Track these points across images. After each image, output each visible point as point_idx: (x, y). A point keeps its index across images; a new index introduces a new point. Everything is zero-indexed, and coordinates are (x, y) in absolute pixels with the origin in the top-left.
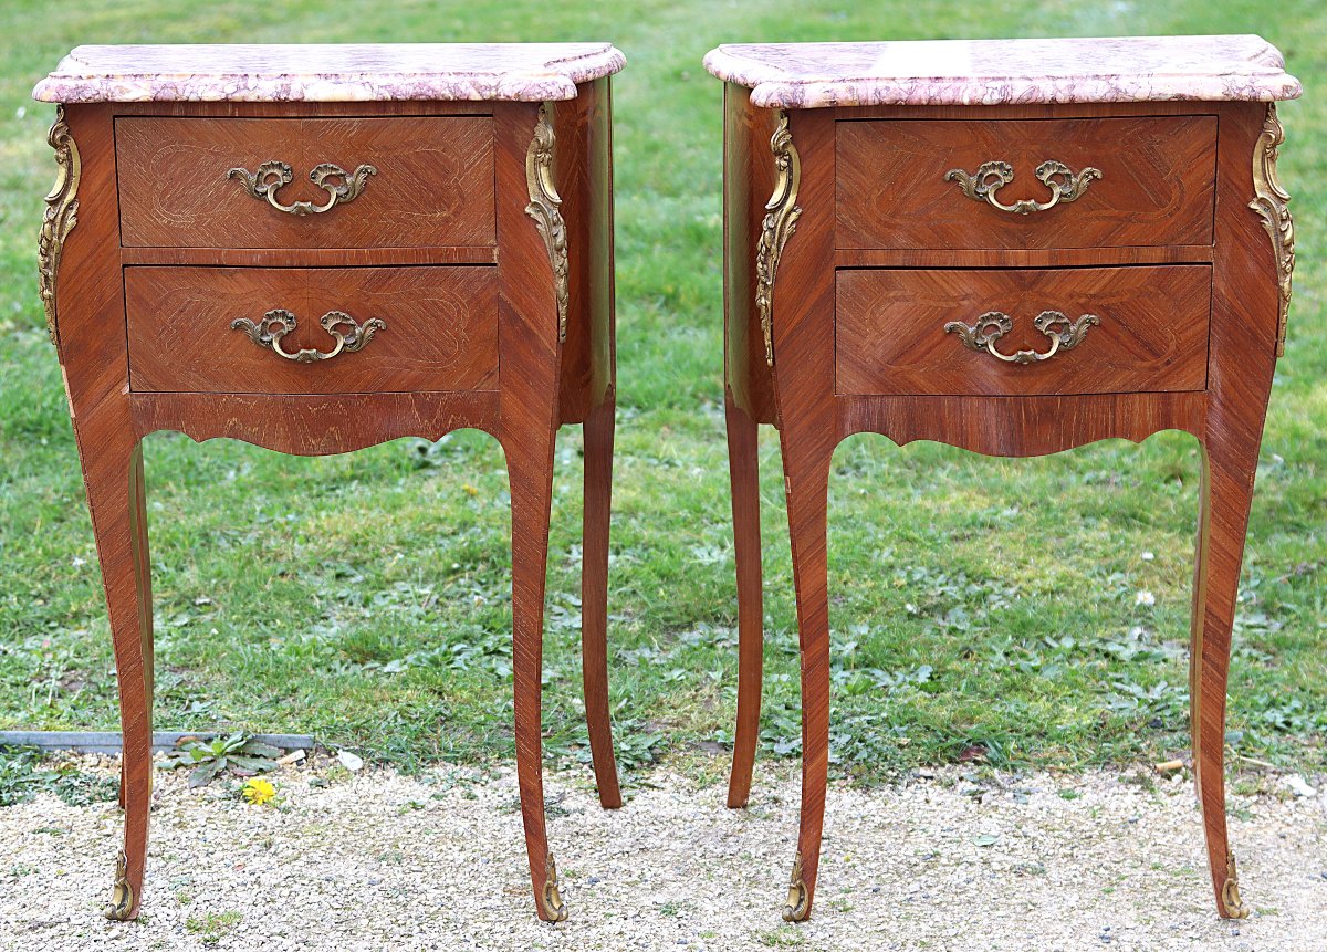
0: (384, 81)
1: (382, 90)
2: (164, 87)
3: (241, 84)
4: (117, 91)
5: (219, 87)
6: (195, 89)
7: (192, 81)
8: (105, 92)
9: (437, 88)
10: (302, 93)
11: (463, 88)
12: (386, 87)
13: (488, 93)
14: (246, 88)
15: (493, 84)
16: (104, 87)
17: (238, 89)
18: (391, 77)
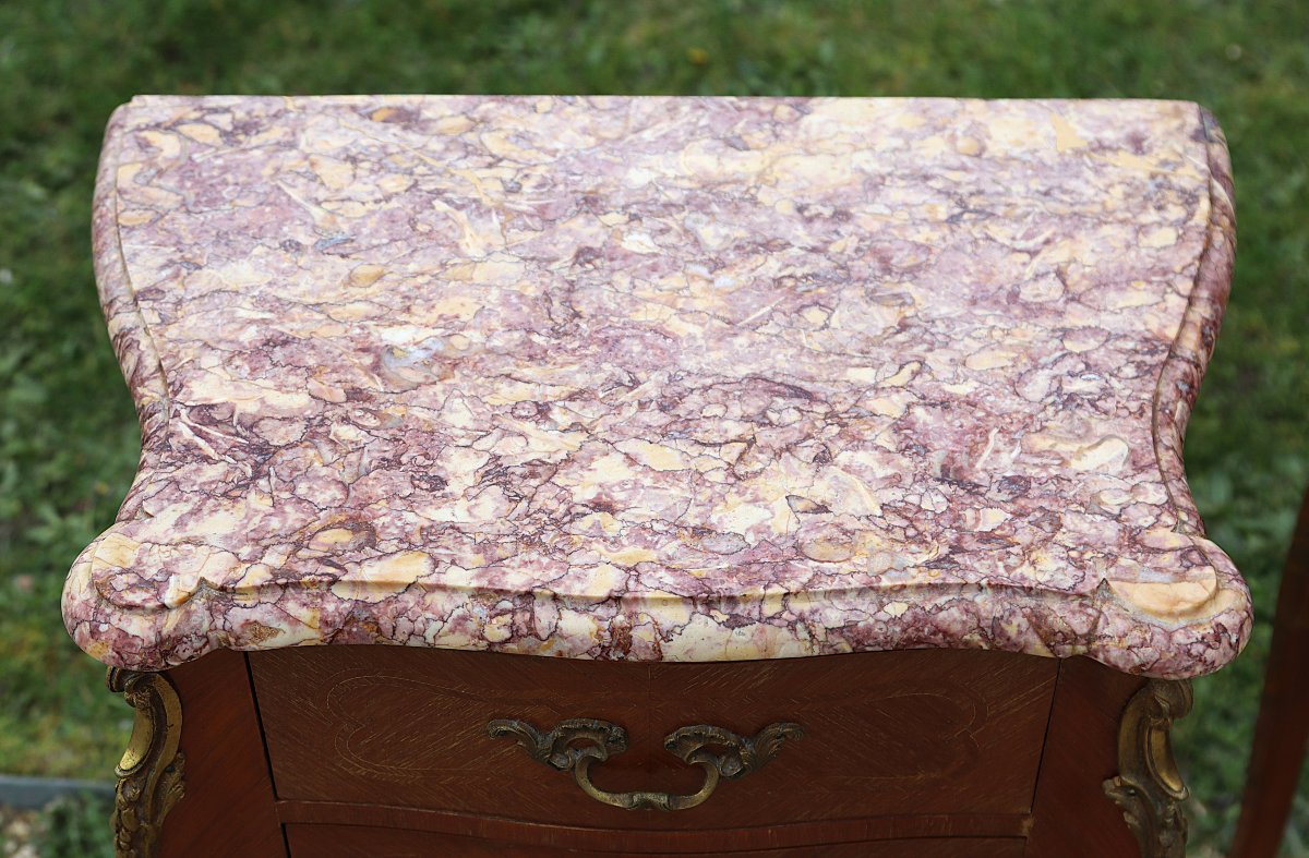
0: (834, 615)
1: (834, 639)
2: (350, 619)
3: (521, 618)
4: (248, 634)
5: (472, 626)
6: (419, 625)
7: (410, 600)
8: (222, 634)
9: (956, 628)
10: (657, 649)
11: (1012, 631)
12: (841, 629)
13: (1068, 648)
14: (532, 632)
15: (1082, 629)
16: (219, 622)
17: (515, 635)
18: (850, 597)
